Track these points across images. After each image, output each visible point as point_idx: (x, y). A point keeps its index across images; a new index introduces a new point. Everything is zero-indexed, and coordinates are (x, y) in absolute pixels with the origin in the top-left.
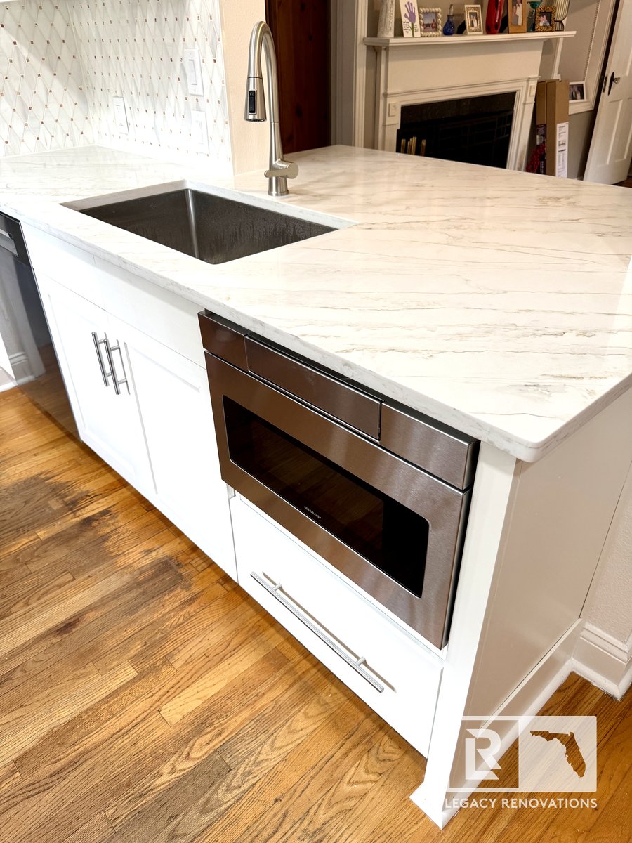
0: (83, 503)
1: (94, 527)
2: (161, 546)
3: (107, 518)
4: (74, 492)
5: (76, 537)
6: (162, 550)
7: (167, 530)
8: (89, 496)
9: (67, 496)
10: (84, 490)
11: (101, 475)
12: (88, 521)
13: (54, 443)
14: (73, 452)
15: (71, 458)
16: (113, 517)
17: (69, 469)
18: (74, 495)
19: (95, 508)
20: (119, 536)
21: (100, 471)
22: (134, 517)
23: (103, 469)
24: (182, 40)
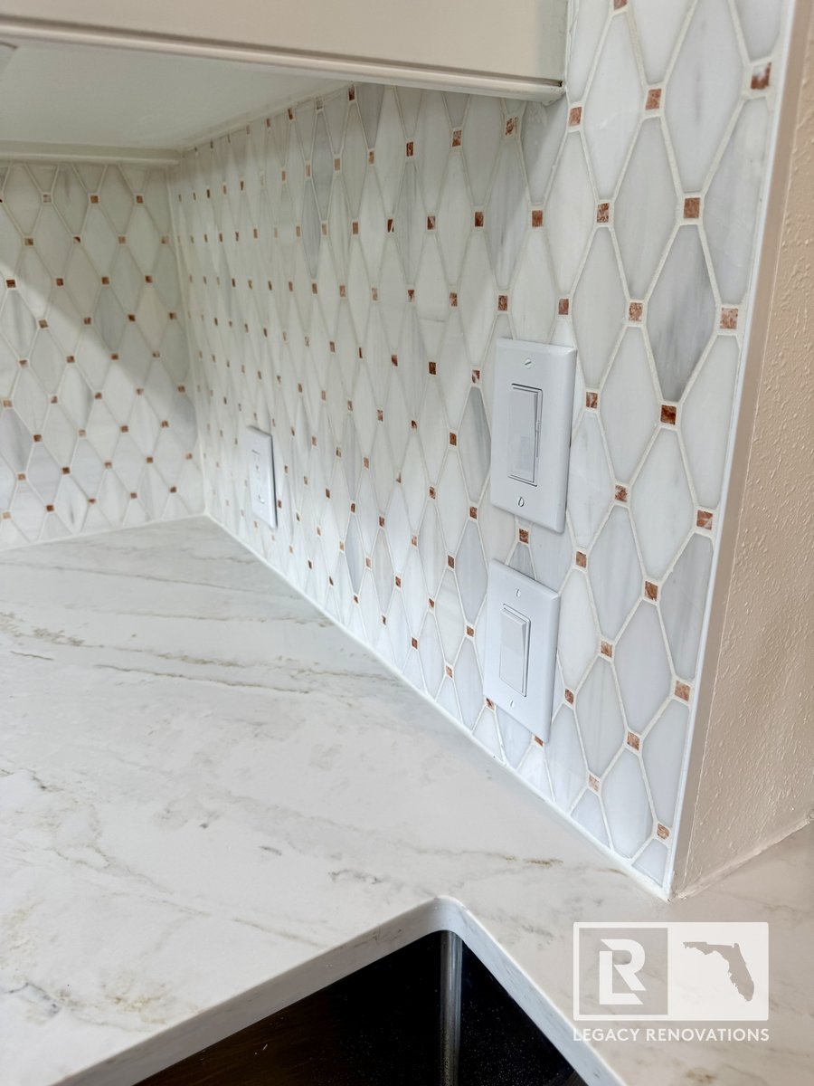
24: (491, 302)
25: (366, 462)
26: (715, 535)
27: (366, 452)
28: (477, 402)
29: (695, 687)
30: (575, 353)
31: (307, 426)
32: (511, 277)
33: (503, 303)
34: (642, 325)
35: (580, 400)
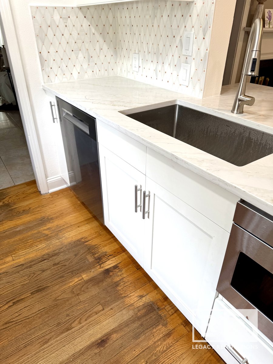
0: (104, 259)
1: (111, 276)
2: (147, 294)
3: (117, 270)
4: (99, 252)
5: (102, 281)
6: (148, 297)
7: (149, 284)
8: (107, 255)
9: (96, 254)
10: (104, 251)
11: (112, 243)
12: (107, 271)
13: (88, 221)
14: (97, 227)
15: (96, 231)
16: (120, 271)
17: (96, 237)
18: (99, 254)
19: (110, 263)
20: (124, 284)
21: (111, 240)
22: (131, 272)
23: (112, 239)
24: (184, 27)
25: (161, 54)
26: (208, 51)
27: (161, 52)
28: (181, 40)
29: (205, 70)
30: (194, 33)
31: (148, 50)
32: (187, 23)
33: (185, 27)
34: (201, 28)
35: (194, 38)
